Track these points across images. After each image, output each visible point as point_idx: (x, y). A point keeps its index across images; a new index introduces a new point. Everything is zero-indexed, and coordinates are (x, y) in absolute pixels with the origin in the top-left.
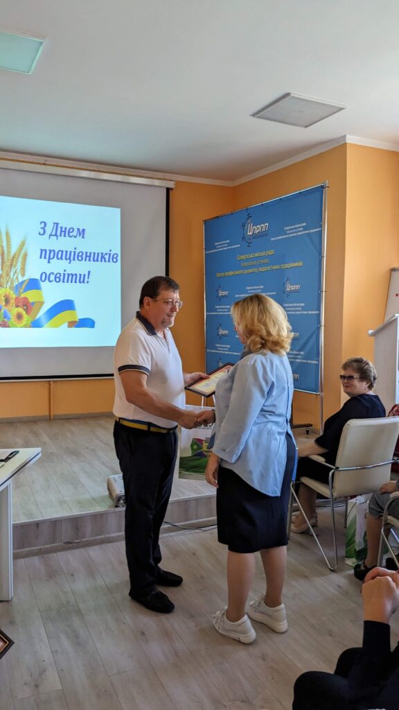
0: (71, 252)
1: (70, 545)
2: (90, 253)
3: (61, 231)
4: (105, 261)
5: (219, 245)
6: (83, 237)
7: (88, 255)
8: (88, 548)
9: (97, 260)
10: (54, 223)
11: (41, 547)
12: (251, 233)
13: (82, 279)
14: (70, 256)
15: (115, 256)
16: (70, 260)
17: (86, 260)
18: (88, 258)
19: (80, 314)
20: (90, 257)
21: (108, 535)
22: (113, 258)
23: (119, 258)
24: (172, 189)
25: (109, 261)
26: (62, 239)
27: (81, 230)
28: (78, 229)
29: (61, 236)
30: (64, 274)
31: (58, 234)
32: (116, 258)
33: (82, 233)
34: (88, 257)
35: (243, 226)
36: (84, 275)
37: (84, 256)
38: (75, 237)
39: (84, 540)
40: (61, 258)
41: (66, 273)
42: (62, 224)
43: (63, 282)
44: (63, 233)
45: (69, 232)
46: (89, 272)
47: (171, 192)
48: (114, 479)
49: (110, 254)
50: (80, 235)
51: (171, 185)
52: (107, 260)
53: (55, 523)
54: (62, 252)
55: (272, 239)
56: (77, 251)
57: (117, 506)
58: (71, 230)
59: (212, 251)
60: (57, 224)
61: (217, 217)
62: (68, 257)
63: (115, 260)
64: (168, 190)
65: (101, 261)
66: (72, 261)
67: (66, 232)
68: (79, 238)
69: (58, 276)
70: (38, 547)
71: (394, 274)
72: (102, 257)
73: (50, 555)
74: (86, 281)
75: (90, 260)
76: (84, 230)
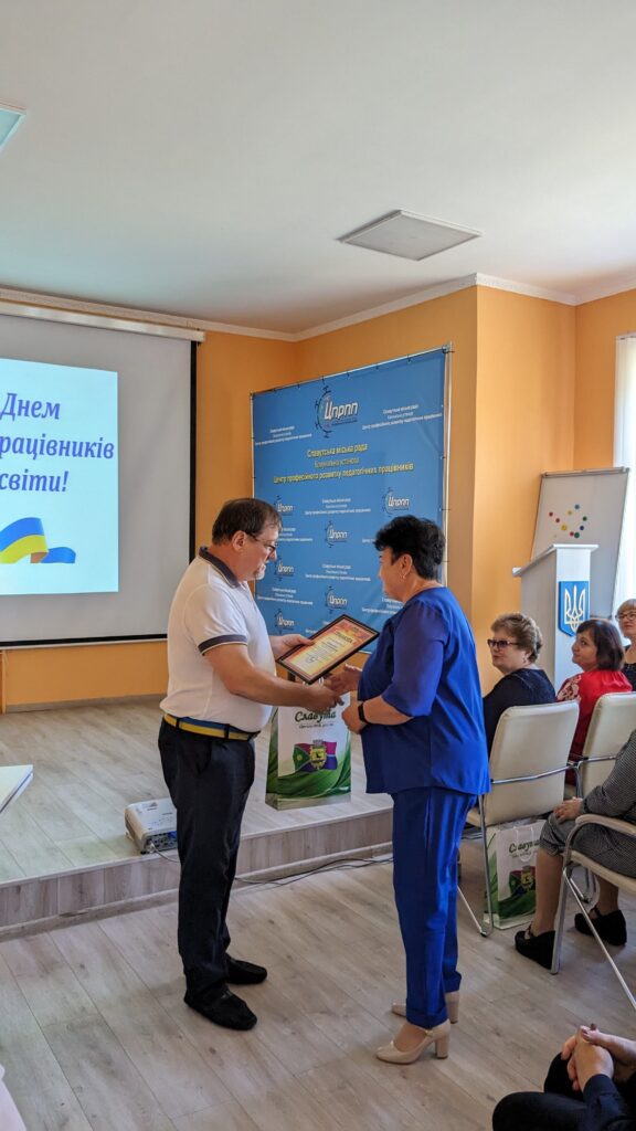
0: (36, 441)
1: (70, 919)
2: (69, 443)
3: (21, 407)
4: (93, 456)
5: (278, 433)
6: (57, 417)
7: (65, 445)
8: (99, 922)
9: (80, 454)
10: (9, 394)
11: (25, 924)
12: (330, 417)
13: (54, 484)
14: (35, 448)
15: (109, 448)
16: (36, 454)
17: (61, 454)
18: (64, 451)
19: (51, 541)
20: (67, 448)
21: (131, 900)
22: (106, 451)
23: (115, 451)
24: (199, 343)
25: (99, 456)
26: (21, 419)
27: (53, 406)
28: (49, 405)
29: (19, 414)
30: (25, 477)
31: (16, 411)
32: (110, 451)
33: (54, 410)
34: (65, 448)
35: (318, 405)
36: (59, 478)
37: (58, 448)
38: (44, 417)
39: (93, 908)
40: (21, 451)
41: (28, 474)
42: (23, 396)
43: (24, 488)
44: (23, 410)
45: (33, 409)
46: (66, 473)
47: (198, 348)
48: (137, 810)
49: (100, 445)
50: (51, 414)
51: (199, 336)
52: (96, 453)
53: (46, 885)
54: (22, 440)
55: (364, 428)
56: (47, 441)
57: (144, 853)
58: (37, 406)
59: (266, 442)
60: (14, 396)
61: (274, 390)
62: (31, 449)
63: (108, 454)
64: (194, 345)
65: (86, 455)
66: (39, 456)
67: (29, 409)
68: (50, 419)
69: (15, 479)
70: (20, 925)
71: (547, 483)
72: (88, 449)
73: (40, 936)
74: (61, 488)
75: (67, 454)
76: (57, 406)
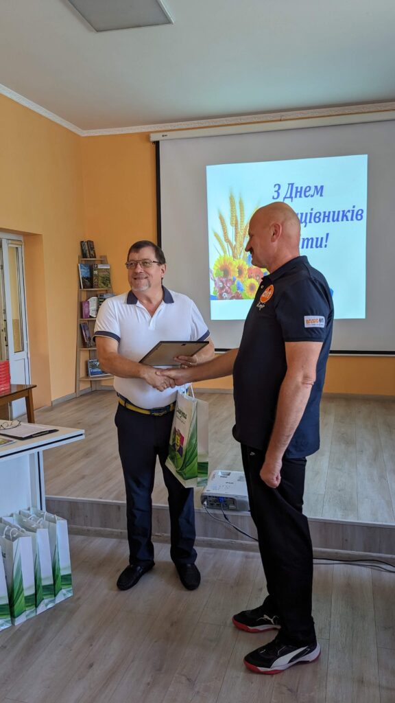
0: (307, 214)
2: (329, 213)
3: (297, 192)
4: (347, 220)
6: (321, 195)
9: (338, 220)
10: (289, 184)
13: (319, 244)
14: (307, 218)
15: (360, 212)
16: (307, 223)
17: (324, 221)
18: (326, 219)
20: (329, 217)
22: (357, 215)
23: (365, 215)
25: (352, 219)
26: (297, 201)
27: (319, 188)
28: (316, 187)
29: (296, 197)
31: (293, 195)
32: (361, 215)
36: (322, 239)
37: (322, 217)
38: (312, 196)
42: (298, 184)
45: (305, 192)
46: (328, 235)
49: (353, 211)
50: (318, 193)
52: (349, 218)
56: (314, 212)
58: (308, 189)
60: (292, 184)
62: (304, 220)
63: (359, 217)
65: (342, 220)
67: (302, 192)
68: (317, 197)
72: (344, 215)
74: (323, 245)
75: (328, 221)
76: (322, 187)
